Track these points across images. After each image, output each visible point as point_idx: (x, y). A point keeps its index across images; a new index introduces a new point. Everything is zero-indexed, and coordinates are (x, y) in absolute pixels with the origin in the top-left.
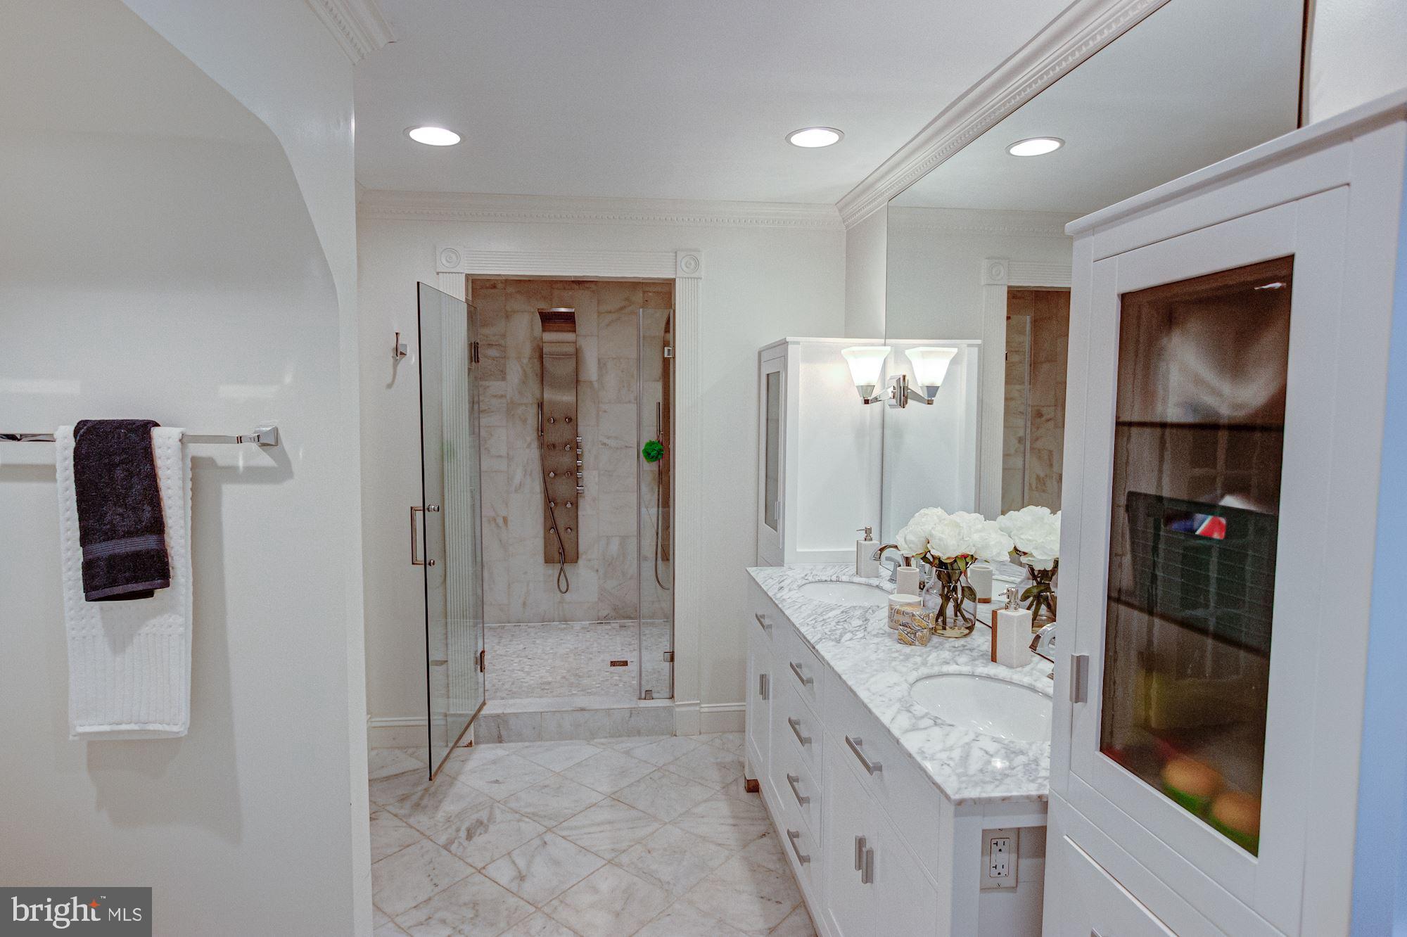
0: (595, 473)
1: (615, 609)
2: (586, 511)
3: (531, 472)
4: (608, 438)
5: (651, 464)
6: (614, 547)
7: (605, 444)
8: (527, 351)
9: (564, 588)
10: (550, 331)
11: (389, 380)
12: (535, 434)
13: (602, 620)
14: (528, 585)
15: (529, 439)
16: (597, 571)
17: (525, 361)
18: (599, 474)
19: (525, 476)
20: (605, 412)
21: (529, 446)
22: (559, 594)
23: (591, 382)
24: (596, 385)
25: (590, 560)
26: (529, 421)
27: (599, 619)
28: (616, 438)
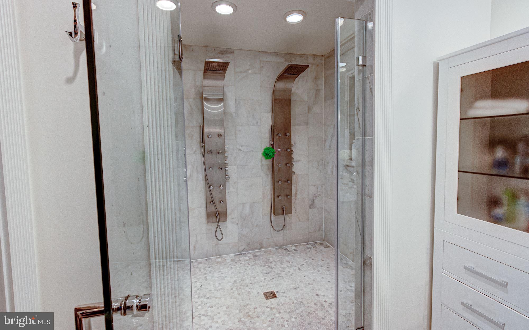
0: (235, 167)
1: (248, 245)
2: (230, 189)
3: (197, 168)
4: (242, 146)
5: (267, 160)
6: (247, 209)
7: (240, 150)
8: (192, 93)
9: (219, 237)
10: (208, 79)
11: (70, 74)
12: (199, 145)
13: (241, 253)
14: (196, 236)
15: (194, 148)
16: (238, 224)
17: (191, 100)
18: (237, 168)
19: (193, 171)
20: (240, 131)
21: (195, 152)
22: (216, 240)
23: (231, 113)
24: (234, 115)
25: (233, 218)
26: (195, 137)
27: (239, 252)
28: (247, 146)
